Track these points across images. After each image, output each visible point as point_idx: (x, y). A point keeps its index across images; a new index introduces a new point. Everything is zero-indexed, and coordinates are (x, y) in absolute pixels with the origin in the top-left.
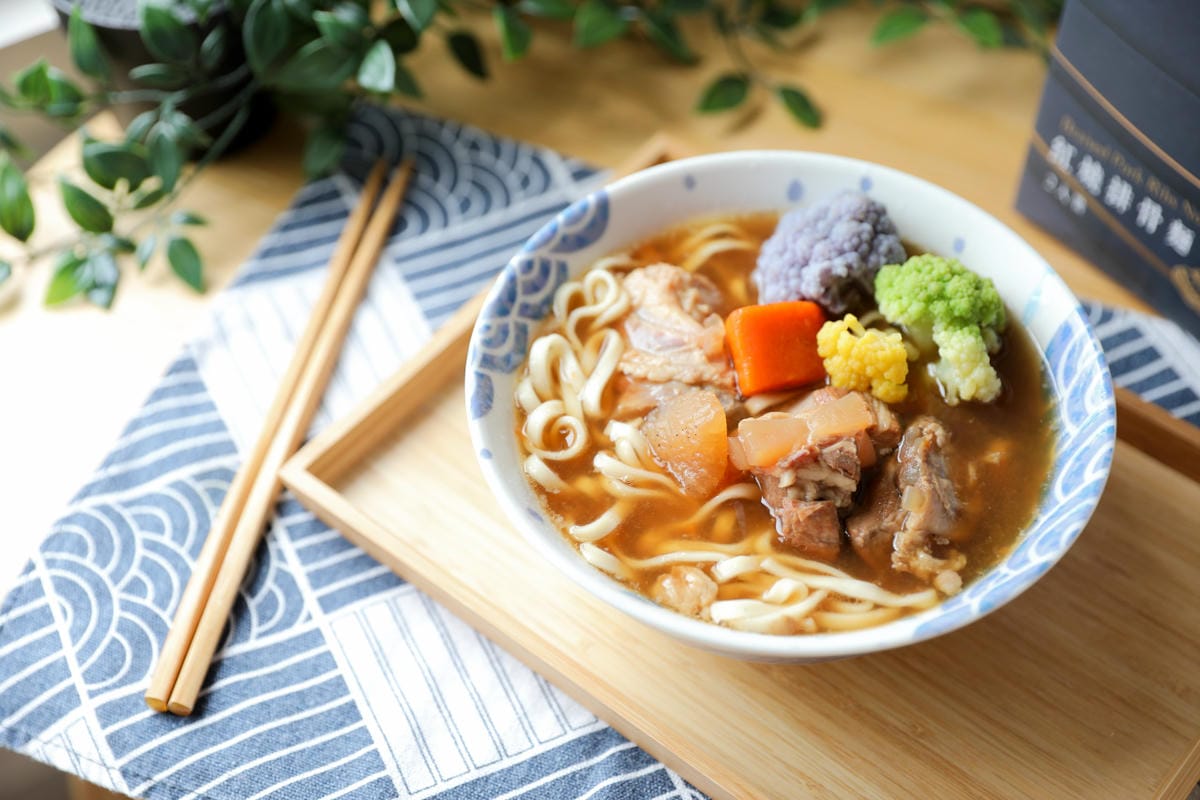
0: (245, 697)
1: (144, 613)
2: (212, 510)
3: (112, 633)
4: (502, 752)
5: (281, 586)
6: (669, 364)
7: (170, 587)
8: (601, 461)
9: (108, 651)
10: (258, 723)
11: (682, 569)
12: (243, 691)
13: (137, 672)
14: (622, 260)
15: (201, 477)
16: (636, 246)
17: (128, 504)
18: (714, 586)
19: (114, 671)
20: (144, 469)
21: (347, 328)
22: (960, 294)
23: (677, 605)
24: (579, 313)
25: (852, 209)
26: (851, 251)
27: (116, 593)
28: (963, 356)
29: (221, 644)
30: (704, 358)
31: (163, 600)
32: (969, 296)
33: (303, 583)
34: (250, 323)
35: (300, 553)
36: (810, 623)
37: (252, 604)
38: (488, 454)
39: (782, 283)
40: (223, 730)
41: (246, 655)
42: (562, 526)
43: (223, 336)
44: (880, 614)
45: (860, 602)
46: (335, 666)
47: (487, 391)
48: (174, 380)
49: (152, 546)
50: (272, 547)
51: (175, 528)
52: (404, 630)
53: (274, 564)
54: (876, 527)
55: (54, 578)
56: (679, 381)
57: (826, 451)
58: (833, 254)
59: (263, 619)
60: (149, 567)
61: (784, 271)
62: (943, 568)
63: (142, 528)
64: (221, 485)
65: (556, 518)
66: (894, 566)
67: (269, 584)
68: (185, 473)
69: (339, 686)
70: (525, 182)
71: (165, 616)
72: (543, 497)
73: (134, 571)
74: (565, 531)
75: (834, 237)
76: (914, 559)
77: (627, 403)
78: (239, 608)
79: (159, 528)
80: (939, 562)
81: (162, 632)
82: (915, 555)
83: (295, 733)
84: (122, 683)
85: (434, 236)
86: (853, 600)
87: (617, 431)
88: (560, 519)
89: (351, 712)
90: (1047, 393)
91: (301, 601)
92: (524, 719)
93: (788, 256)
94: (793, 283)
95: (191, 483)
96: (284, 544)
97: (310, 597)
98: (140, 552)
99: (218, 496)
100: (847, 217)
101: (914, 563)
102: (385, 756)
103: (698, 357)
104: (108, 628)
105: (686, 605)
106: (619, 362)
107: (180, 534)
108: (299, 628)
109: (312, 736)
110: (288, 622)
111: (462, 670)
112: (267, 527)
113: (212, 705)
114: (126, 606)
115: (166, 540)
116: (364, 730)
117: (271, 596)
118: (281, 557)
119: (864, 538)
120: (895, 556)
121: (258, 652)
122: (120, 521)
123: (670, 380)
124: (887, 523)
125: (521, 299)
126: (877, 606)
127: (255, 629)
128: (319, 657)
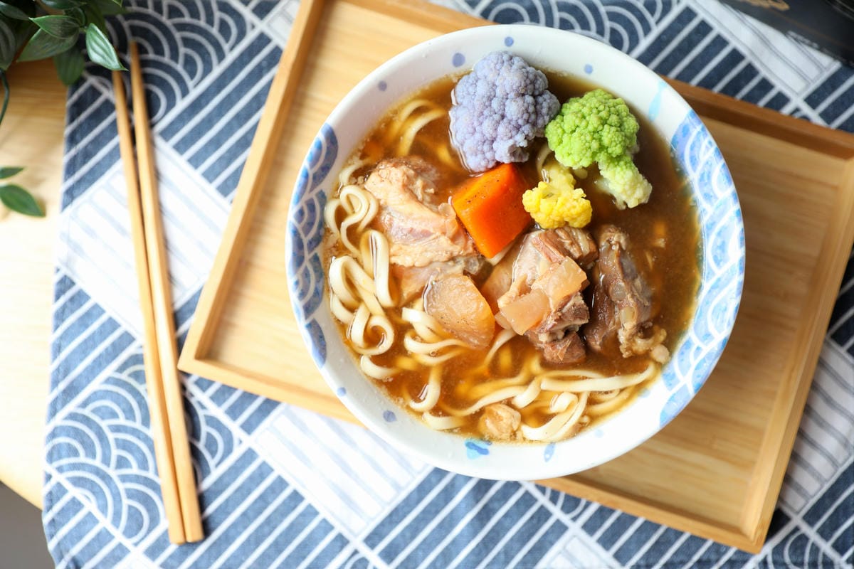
0: (228, 513)
1: (137, 479)
2: (141, 388)
3: (126, 502)
4: (398, 488)
5: (213, 426)
6: (426, 251)
7: (144, 455)
8: (409, 343)
9: (130, 516)
10: (245, 528)
11: (492, 408)
12: (225, 510)
13: (154, 521)
14: (357, 164)
15: (121, 369)
16: (361, 147)
17: (84, 404)
18: (518, 415)
19: (140, 526)
20: (80, 376)
21: (159, 209)
22: (614, 144)
23: (499, 437)
24: (346, 224)
25: (514, 87)
26: (524, 125)
27: (113, 472)
28: (627, 187)
29: (197, 481)
30: (449, 242)
31: (143, 464)
32: (620, 142)
33: (225, 420)
34: (90, 232)
35: (213, 398)
36: (586, 419)
37: (201, 445)
38: (343, 390)
39: (480, 156)
40: (227, 539)
41: (216, 483)
42: (405, 406)
43: (76, 248)
44: (625, 395)
45: (611, 392)
46: (272, 470)
47: (319, 334)
48: (63, 300)
49: (117, 429)
50: (193, 401)
51: (124, 411)
52: (303, 428)
53: (201, 413)
54: (605, 333)
55: (69, 479)
56: (438, 261)
57: (564, 310)
58: (514, 133)
59: (213, 454)
60: (123, 445)
61: (480, 148)
62: (654, 344)
63: (103, 418)
64: (138, 367)
65: (398, 400)
66: (624, 356)
67: (205, 429)
68: (110, 370)
69: (281, 484)
70: (224, 28)
71: (150, 474)
72: (384, 387)
73: (115, 452)
74: (408, 408)
75: (508, 115)
76: (634, 344)
77: (408, 289)
78: (195, 453)
79: (114, 415)
80: (650, 341)
81: (156, 487)
82: (634, 341)
83: (270, 523)
84: (149, 531)
85: (181, 104)
86: (606, 393)
87: (410, 315)
88: (401, 401)
89: (296, 497)
90: (680, 174)
91: (230, 433)
92: (403, 462)
93: (478, 136)
94: (489, 155)
95: (118, 376)
96: (200, 397)
97: (234, 427)
98: (111, 436)
99: (139, 376)
100: (512, 95)
101: (635, 348)
102: (332, 521)
103: (444, 241)
104: (121, 501)
105: (506, 435)
106: (390, 257)
107: (129, 414)
108: (238, 452)
109: (281, 521)
110: (228, 451)
111: (351, 443)
112: (183, 388)
113: (212, 525)
114: (124, 478)
115: (122, 421)
116: (310, 506)
117: (209, 435)
118: (203, 407)
119: (600, 345)
120: (622, 349)
121: (221, 479)
122: (86, 420)
123: (431, 262)
124: (611, 327)
125: (306, 240)
126: (622, 390)
127: (211, 462)
128: (260, 467)
